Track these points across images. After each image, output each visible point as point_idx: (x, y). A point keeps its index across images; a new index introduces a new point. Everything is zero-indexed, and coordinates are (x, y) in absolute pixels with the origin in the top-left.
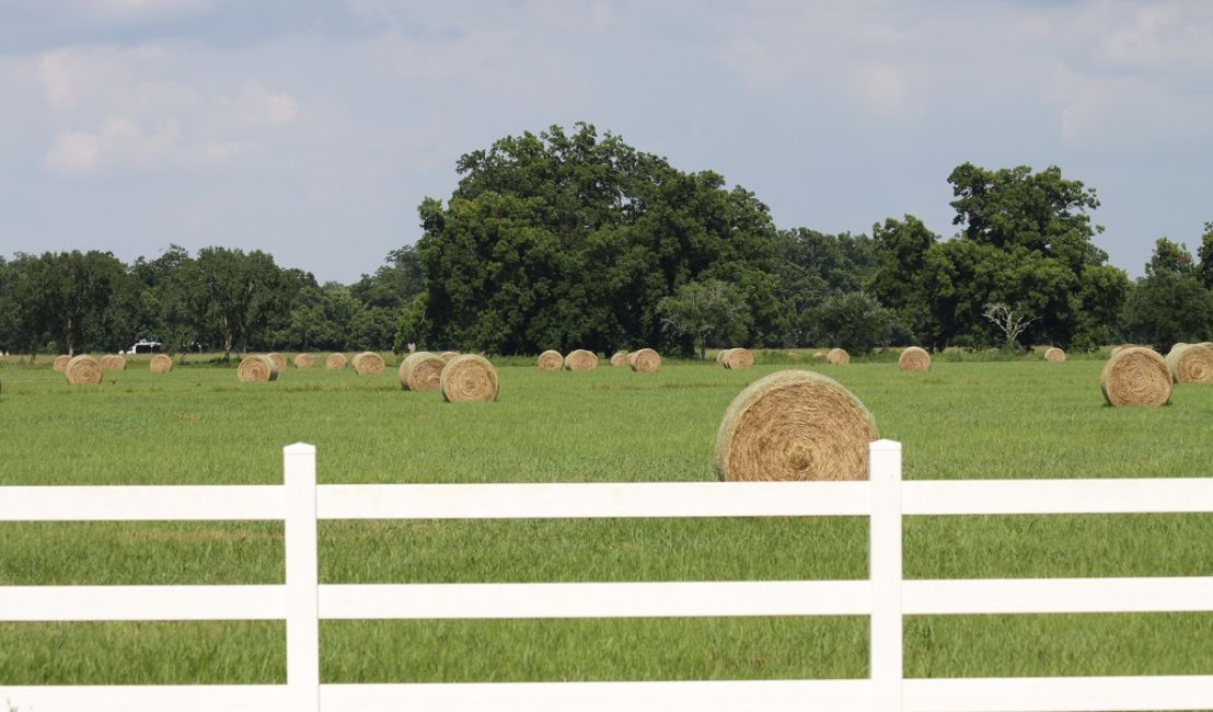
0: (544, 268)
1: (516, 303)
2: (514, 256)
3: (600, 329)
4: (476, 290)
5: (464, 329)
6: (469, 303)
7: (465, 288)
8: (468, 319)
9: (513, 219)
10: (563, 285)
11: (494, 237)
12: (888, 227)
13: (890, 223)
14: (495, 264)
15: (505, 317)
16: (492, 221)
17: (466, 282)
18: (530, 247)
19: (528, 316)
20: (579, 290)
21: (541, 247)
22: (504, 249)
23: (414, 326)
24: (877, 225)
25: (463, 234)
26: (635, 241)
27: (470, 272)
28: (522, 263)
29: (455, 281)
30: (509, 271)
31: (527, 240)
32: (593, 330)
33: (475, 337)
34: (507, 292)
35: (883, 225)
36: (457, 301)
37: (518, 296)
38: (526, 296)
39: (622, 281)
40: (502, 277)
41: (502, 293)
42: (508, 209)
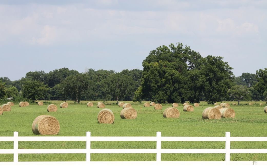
0: (176, 81)
1: (169, 90)
2: (170, 77)
3: (192, 96)
4: (158, 86)
5: (154, 96)
6: (156, 89)
7: (156, 86)
8: (155, 92)
9: (169, 68)
10: (183, 85)
11: (164, 72)
12: (260, 71)
13: (261, 70)
14: (164, 79)
15: (166, 93)
16: (163, 68)
17: (156, 84)
18: (173, 75)
19: (171, 93)
20: (186, 86)
21: (176, 75)
22: (168, 75)
23: (139, 95)
24: (257, 71)
25: (156, 71)
26: (202, 74)
27: (157, 82)
28: (172, 79)
29: (153, 84)
30: (167, 81)
31: (173, 73)
32: (190, 97)
33: (157, 98)
34: (168, 87)
35: (259, 71)
36: (153, 89)
37: (170, 88)
38: (172, 88)
39: (200, 84)
40: (166, 83)
41: (166, 87)
42: (167, 65)
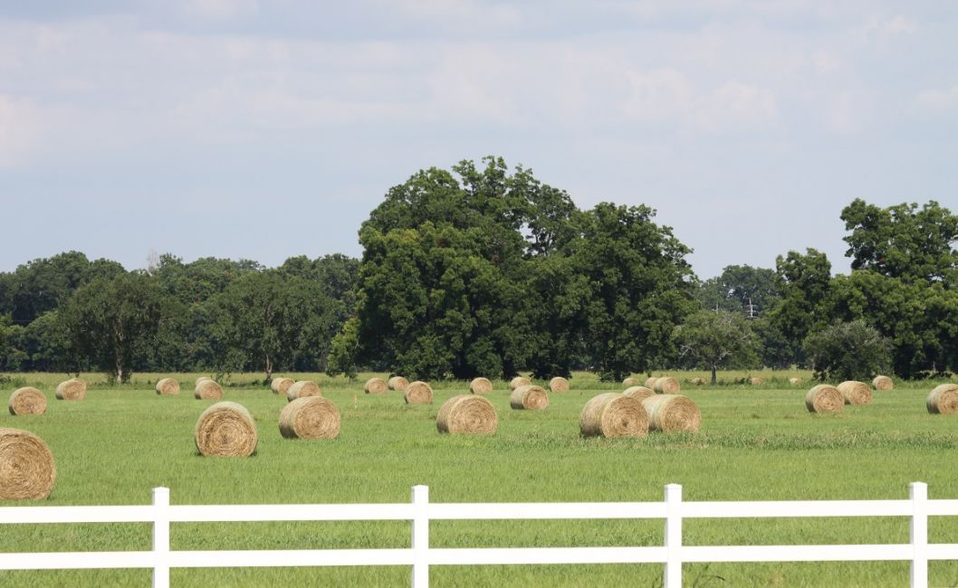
0: (483, 297)
1: (460, 330)
2: (460, 284)
3: (541, 354)
4: (418, 316)
5: (404, 354)
6: (411, 329)
7: (410, 315)
8: (407, 340)
9: (456, 248)
10: (507, 312)
11: (440, 267)
12: (789, 260)
13: (792, 256)
14: (438, 292)
15: (447, 341)
16: (436, 251)
17: (410, 309)
18: (474, 276)
19: (467, 342)
20: (520, 316)
21: (485, 276)
22: (452, 277)
23: (348, 349)
24: (780, 258)
25: (409, 262)
26: (577, 271)
27: (413, 301)
28: (467, 291)
29: (400, 308)
30: (452, 298)
31: (473, 269)
32: (535, 355)
33: (415, 362)
34: (452, 319)
35: (785, 257)
36: (400, 327)
37: (460, 322)
38: (468, 324)
39: (572, 308)
40: (446, 304)
41: (447, 319)
42: (451, 239)
